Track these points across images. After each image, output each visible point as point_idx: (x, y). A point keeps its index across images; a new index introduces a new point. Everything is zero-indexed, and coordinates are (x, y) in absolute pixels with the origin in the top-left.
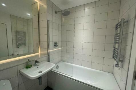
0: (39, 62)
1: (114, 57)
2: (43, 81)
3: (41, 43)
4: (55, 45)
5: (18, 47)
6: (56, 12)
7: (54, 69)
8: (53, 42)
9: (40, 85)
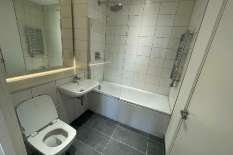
0: (79, 79)
1: (171, 77)
2: (85, 101)
3: (76, 52)
4: (96, 57)
5: (33, 56)
6: (99, 3)
7: (95, 89)
8: (94, 53)
9: (82, 105)
